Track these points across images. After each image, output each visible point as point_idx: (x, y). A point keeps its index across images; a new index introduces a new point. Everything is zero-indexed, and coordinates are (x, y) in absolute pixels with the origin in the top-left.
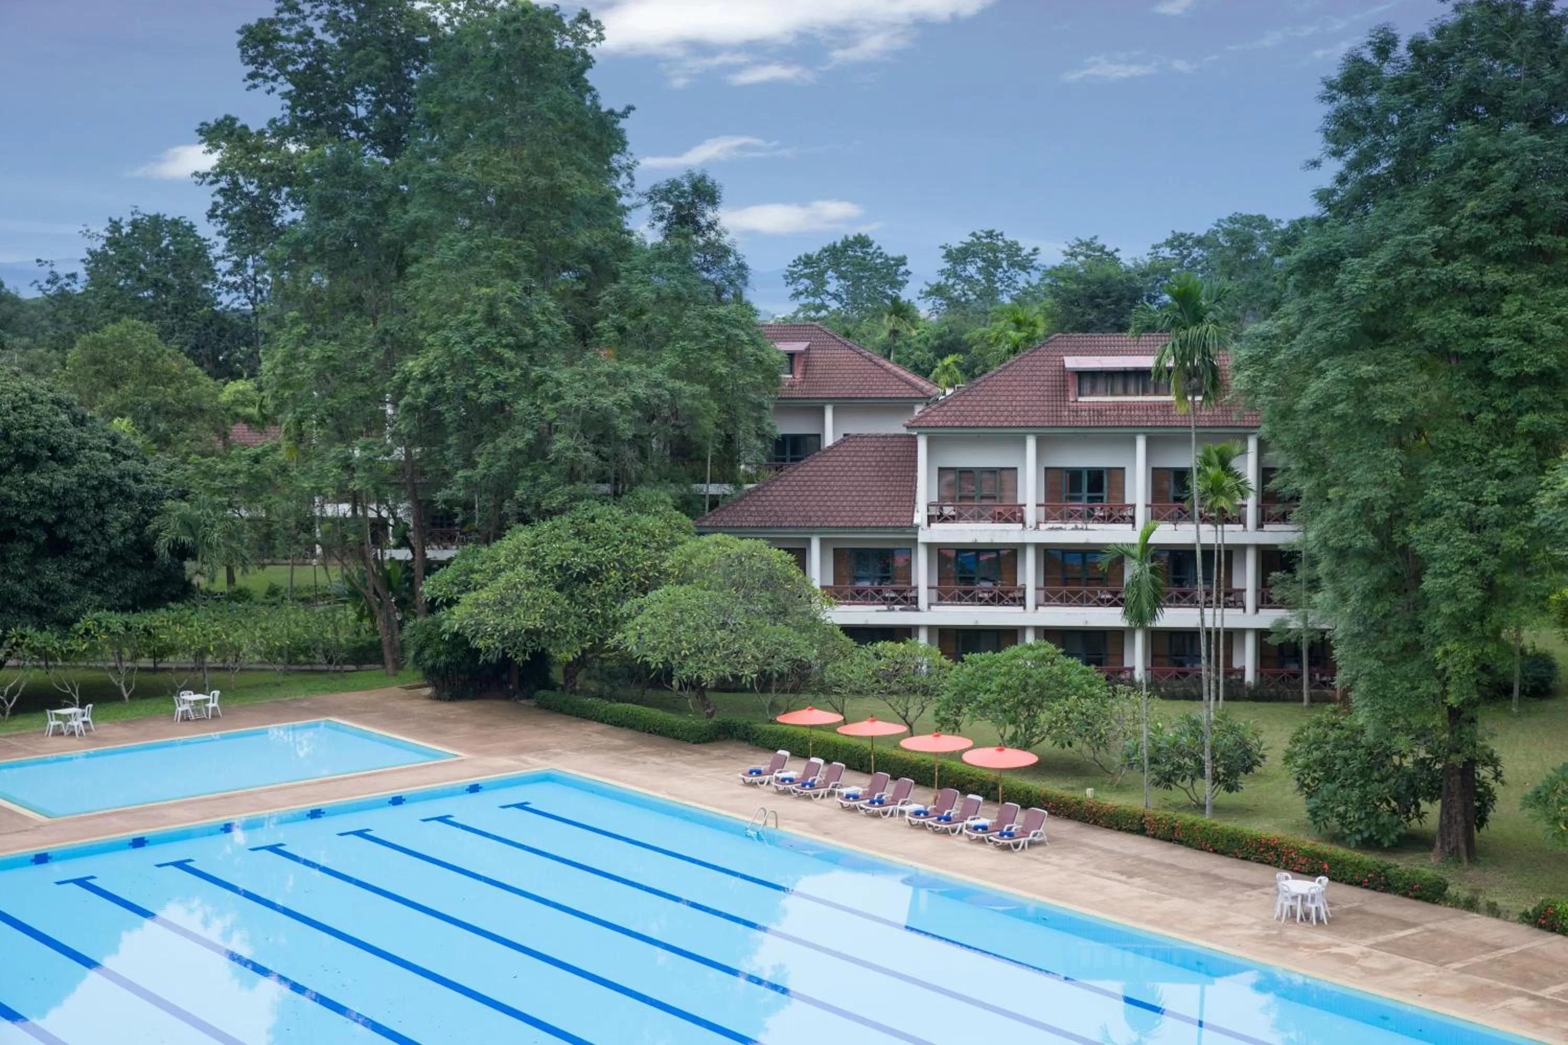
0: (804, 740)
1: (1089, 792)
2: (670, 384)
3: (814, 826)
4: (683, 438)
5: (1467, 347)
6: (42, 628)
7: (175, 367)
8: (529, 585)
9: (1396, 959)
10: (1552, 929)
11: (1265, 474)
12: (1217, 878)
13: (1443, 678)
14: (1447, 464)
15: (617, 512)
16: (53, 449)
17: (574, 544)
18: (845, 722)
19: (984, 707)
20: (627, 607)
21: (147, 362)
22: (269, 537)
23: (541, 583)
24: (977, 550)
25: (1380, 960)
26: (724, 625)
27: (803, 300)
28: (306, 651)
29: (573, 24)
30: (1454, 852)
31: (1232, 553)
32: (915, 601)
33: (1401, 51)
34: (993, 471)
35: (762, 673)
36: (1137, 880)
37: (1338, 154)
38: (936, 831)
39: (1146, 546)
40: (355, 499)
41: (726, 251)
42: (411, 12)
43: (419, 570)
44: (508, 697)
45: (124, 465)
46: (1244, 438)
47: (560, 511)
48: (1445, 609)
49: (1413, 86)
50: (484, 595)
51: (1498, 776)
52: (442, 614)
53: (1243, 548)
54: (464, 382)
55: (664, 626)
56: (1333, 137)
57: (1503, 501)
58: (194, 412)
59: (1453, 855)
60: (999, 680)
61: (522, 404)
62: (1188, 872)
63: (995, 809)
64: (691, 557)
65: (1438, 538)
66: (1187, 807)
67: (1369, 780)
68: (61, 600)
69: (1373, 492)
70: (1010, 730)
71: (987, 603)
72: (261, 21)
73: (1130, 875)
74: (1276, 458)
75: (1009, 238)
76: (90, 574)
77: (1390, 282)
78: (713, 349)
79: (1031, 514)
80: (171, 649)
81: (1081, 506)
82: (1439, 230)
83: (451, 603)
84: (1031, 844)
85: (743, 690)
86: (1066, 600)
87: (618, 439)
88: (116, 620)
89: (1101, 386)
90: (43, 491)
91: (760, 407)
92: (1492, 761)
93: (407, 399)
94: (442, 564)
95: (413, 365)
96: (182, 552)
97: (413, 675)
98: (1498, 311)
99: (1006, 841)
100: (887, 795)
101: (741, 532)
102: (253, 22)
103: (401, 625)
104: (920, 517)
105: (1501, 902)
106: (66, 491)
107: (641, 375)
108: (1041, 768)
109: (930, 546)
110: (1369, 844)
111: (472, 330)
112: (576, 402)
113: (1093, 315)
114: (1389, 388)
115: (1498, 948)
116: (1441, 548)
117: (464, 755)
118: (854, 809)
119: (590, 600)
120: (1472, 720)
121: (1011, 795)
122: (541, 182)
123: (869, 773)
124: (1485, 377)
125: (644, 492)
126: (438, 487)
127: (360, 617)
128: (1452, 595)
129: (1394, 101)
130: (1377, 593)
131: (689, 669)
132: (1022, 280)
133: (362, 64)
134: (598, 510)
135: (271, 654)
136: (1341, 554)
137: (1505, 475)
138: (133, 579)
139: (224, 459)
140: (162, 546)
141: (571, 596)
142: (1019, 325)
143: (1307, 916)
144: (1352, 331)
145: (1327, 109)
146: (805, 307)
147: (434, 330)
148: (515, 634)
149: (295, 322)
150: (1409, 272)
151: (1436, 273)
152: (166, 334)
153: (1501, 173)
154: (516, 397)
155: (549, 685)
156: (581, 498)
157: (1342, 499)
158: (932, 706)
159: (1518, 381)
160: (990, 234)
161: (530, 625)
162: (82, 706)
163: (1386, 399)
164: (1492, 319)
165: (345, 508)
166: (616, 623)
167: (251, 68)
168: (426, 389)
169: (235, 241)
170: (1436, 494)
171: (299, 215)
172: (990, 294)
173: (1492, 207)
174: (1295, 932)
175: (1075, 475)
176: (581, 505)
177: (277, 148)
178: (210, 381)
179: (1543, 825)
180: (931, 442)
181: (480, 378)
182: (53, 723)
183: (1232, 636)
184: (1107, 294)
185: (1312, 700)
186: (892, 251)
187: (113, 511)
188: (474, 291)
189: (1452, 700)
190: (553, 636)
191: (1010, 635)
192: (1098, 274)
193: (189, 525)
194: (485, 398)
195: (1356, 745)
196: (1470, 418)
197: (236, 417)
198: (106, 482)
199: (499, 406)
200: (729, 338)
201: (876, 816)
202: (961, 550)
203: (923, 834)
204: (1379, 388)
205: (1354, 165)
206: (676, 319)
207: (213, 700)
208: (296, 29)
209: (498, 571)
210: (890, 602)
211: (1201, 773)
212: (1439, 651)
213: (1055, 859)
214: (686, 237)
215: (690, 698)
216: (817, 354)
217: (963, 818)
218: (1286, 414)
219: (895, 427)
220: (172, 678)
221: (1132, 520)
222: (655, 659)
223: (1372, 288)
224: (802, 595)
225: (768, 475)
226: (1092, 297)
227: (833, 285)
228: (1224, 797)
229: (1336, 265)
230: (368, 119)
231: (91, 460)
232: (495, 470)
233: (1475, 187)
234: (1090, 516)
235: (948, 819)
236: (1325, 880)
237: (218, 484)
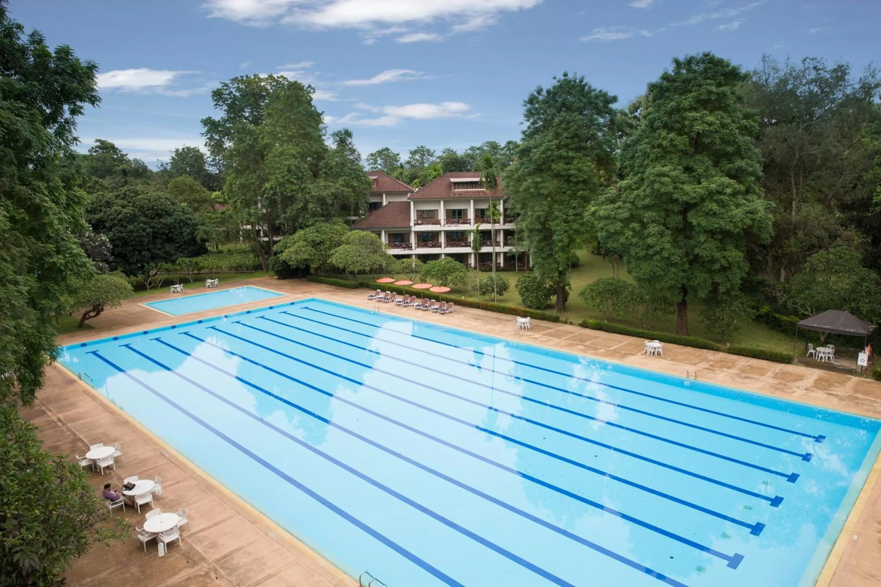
0: (384, 287)
1: (463, 297)
2: (341, 188)
3: (389, 310)
4: (344, 204)
5: (564, 173)
6: (167, 263)
7: (199, 188)
8: (304, 246)
9: (548, 338)
10: (586, 327)
11: (505, 210)
12: (500, 319)
13: (558, 263)
14: (559, 205)
15: (328, 225)
16: (166, 212)
17: (316, 234)
18: (396, 281)
19: (433, 276)
20: (332, 251)
21: (191, 187)
22: (227, 235)
23: (307, 246)
24: (428, 233)
25: (545, 338)
26: (359, 256)
27: (371, 166)
28: (240, 267)
29: (307, 88)
30: (560, 309)
31: (497, 231)
32: (411, 247)
33: (544, 93)
34: (430, 211)
35: (371, 269)
36: (479, 321)
37: (528, 120)
38: (423, 310)
39: (478, 230)
40: (253, 225)
41: (355, 151)
42: (260, 86)
43: (271, 243)
44: (299, 278)
45: (187, 216)
46: (499, 200)
47: (312, 225)
48: (560, 244)
49: (548, 102)
50: (291, 249)
51: (570, 288)
52: (280, 255)
53: (500, 230)
54: (282, 189)
55: (343, 257)
56: (526, 116)
57: (574, 215)
58: (204, 201)
59: (560, 310)
60: (437, 268)
61: (300, 195)
62: (492, 318)
63: (439, 303)
64: (349, 237)
65: (557, 225)
66: (489, 301)
67: (538, 291)
68: (170, 256)
69: (540, 213)
70: (441, 282)
71: (431, 247)
72: (218, 89)
73: (477, 319)
74: (509, 206)
75: (427, 148)
76: (178, 247)
77: (544, 155)
78: (353, 178)
79: (443, 222)
80: (202, 268)
81: (456, 220)
82: (556, 142)
83: (282, 252)
84: (450, 312)
85: (366, 273)
86: (452, 246)
87: (327, 204)
88: (187, 260)
89: (460, 187)
90: (165, 224)
91: (365, 194)
92: (569, 285)
93: (265, 196)
94: (277, 242)
95: (267, 185)
96: (204, 241)
97: (272, 273)
98: (572, 163)
99: (443, 312)
100: (409, 301)
101: (364, 229)
102: (216, 90)
103: (267, 259)
104: (412, 224)
105: (573, 321)
106: (171, 224)
107: (333, 186)
108: (451, 292)
109: (415, 232)
110: (538, 308)
111: (284, 174)
112: (316, 194)
113: (453, 168)
114: (544, 185)
115: (573, 333)
116: (558, 228)
117: (288, 294)
118: (400, 305)
119: (321, 250)
120: (565, 274)
121: (443, 299)
122: (302, 132)
123: (403, 295)
124: (569, 181)
125: (335, 219)
126: (277, 219)
127: (255, 257)
128: (561, 241)
129: (543, 106)
130: (540, 241)
131: (351, 268)
132: (431, 159)
133: (247, 101)
134: (322, 224)
135: (231, 268)
136: (531, 231)
137: (574, 208)
138: (191, 248)
139: (214, 214)
140: (198, 239)
141: (316, 249)
142: (435, 170)
143: (525, 328)
144: (535, 169)
145: (525, 108)
146: (372, 168)
147: (272, 175)
148: (301, 260)
149: (232, 173)
150: (549, 153)
151: (557, 153)
152: (195, 179)
153: (573, 126)
154: (298, 193)
155: (310, 274)
156: (317, 221)
157: (532, 216)
158: (419, 276)
159: (577, 183)
160: (422, 147)
161: (305, 257)
162: (180, 284)
163: (543, 187)
164: (571, 166)
165: (249, 227)
166: (330, 256)
167: (215, 103)
168: (271, 192)
169: (213, 153)
170: (557, 213)
171: (231, 144)
172: (422, 163)
173: (570, 135)
174: (522, 332)
175: (454, 211)
176: (317, 223)
177: (224, 125)
178: (208, 192)
179: (583, 301)
180: (414, 203)
181: (287, 188)
182: (172, 289)
183: (498, 254)
184: (457, 162)
185: (519, 270)
186: (395, 152)
187: (184, 229)
188: (285, 163)
189: (560, 269)
190: (312, 260)
191: (437, 256)
192: (453, 157)
193: (206, 232)
194: (289, 194)
195: (535, 282)
196: (565, 193)
197: (216, 202)
198: (182, 221)
199: (292, 196)
200: (357, 175)
201: (406, 307)
202: (422, 233)
203: (419, 311)
204: (542, 185)
205: (533, 124)
206: (342, 170)
207: (216, 281)
208: (228, 91)
209: (295, 243)
210: (404, 248)
211: (493, 291)
212: (557, 256)
213: (456, 316)
214: (344, 146)
215: (350, 276)
216: (380, 179)
217: (430, 306)
218: (517, 192)
219: (405, 199)
220: (204, 276)
221: (470, 223)
222: (341, 266)
223: (540, 157)
224: (380, 247)
225: (368, 214)
226: (453, 163)
227: (379, 161)
228: (499, 297)
229: (529, 151)
230: (249, 116)
231: (177, 215)
232: (293, 214)
233: (566, 129)
234: (458, 223)
235: (426, 307)
236: (529, 318)
237: (213, 221)
